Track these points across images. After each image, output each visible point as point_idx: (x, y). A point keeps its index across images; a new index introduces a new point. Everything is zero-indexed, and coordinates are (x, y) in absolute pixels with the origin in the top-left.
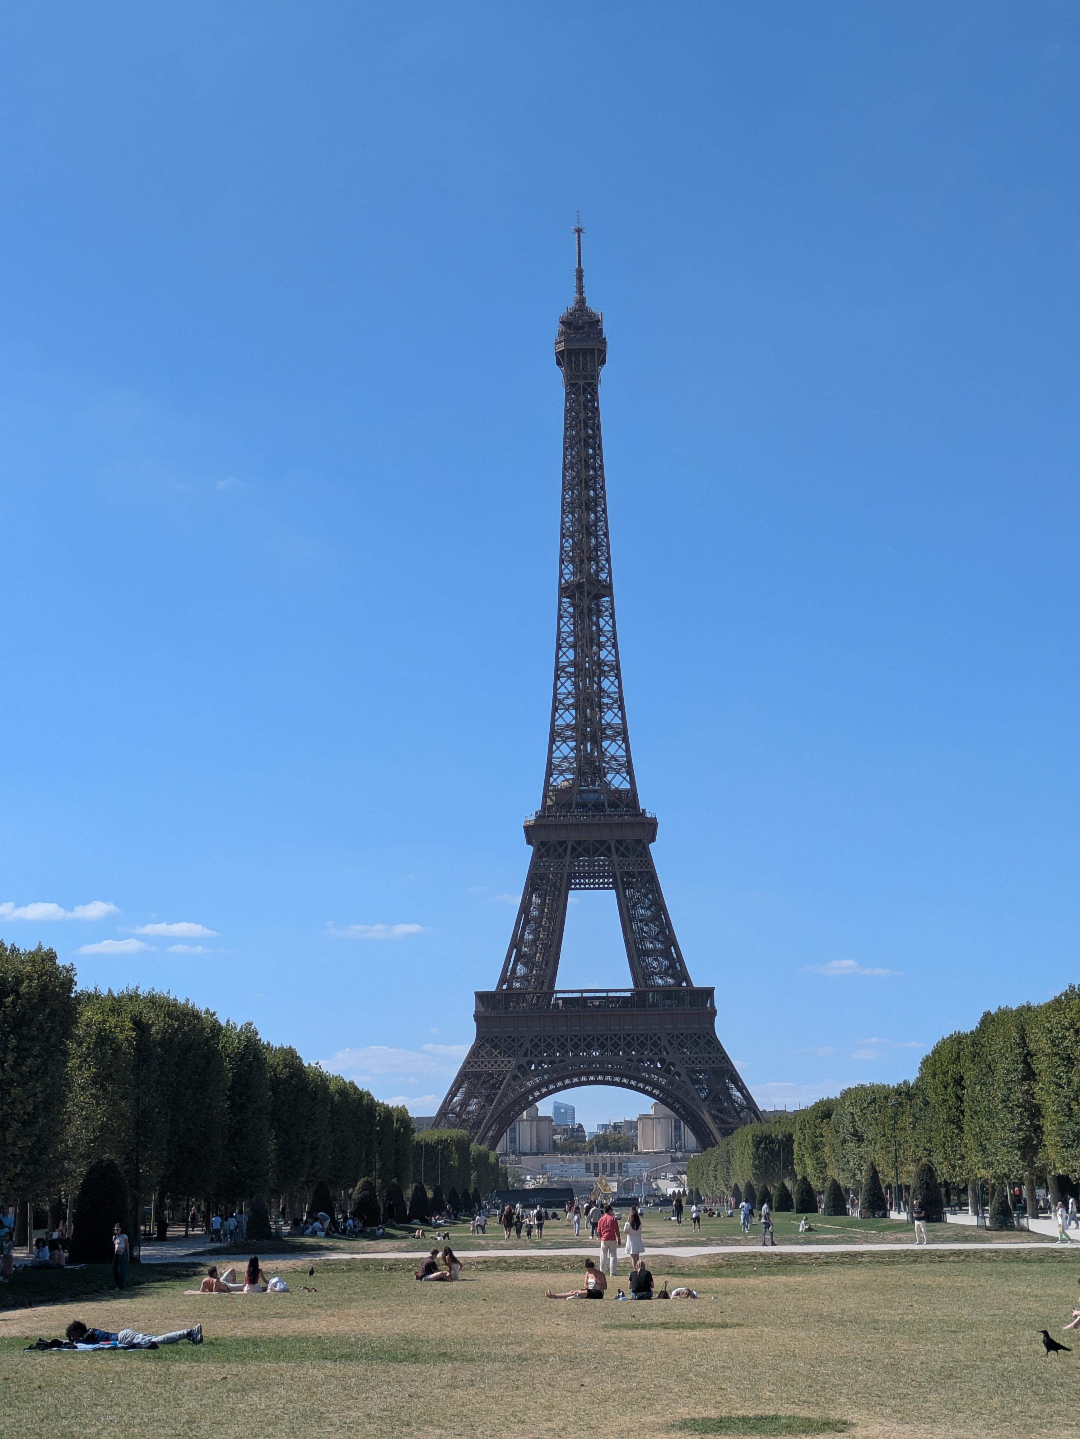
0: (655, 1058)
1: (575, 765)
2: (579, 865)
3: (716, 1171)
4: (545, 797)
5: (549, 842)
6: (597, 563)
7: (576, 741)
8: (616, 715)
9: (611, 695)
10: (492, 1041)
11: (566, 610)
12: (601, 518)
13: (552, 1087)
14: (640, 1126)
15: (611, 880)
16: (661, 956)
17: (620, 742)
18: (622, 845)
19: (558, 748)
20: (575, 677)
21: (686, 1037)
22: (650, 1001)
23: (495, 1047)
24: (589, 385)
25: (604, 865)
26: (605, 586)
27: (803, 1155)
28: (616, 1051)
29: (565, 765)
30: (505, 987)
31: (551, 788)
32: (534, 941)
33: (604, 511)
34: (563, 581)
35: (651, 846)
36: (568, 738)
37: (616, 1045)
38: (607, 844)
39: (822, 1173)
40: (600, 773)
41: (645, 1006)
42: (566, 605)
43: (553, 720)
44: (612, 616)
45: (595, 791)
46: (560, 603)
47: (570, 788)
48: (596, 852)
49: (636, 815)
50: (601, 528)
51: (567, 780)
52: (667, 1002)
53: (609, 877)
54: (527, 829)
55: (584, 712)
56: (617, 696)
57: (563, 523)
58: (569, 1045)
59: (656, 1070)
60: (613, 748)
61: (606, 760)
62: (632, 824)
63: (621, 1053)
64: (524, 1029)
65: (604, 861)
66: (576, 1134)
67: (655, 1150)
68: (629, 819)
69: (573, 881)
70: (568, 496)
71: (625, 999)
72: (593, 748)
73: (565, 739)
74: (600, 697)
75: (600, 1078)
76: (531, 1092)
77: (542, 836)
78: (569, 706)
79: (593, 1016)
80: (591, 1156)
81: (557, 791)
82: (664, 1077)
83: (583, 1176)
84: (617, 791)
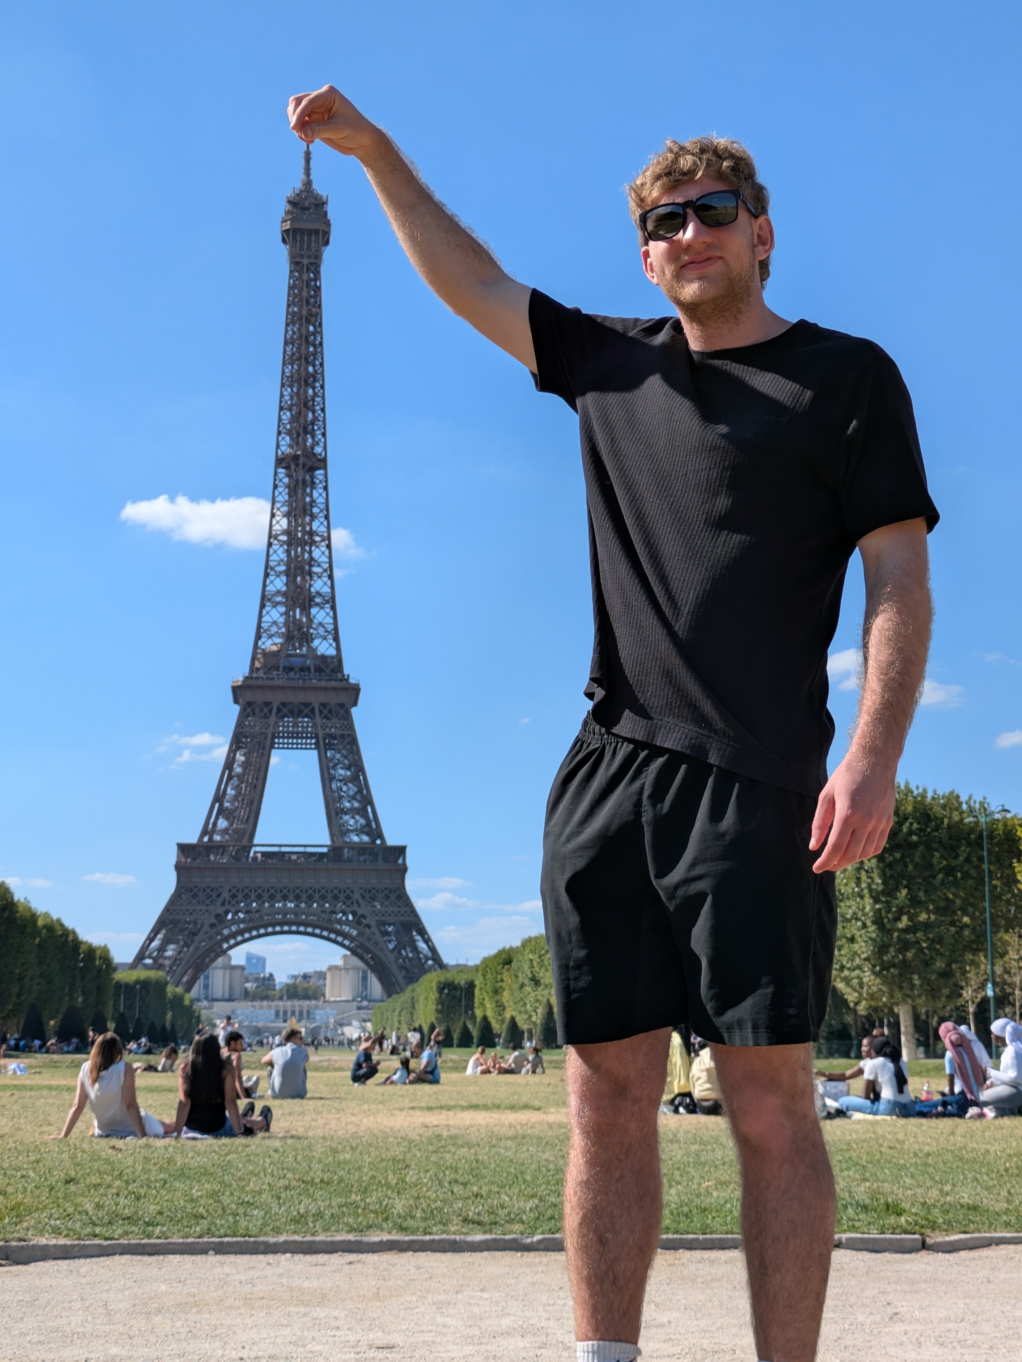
0: (348, 910)
1: (283, 630)
2: (283, 726)
3: (400, 1016)
4: (254, 659)
5: (254, 702)
6: (313, 437)
7: (286, 607)
8: (325, 584)
9: (321, 564)
10: (191, 890)
11: (281, 480)
12: (320, 394)
13: (247, 935)
14: (328, 976)
15: (313, 741)
16: (358, 814)
17: (328, 610)
18: (325, 708)
19: (268, 613)
20: (288, 546)
21: (378, 892)
22: (345, 856)
23: (194, 896)
24: (312, 264)
25: (308, 727)
26: (320, 460)
27: (484, 999)
28: (310, 903)
29: (274, 629)
30: (206, 839)
31: (259, 651)
32: (235, 798)
33: (322, 387)
34: (280, 453)
35: (354, 711)
36: (278, 603)
37: (310, 898)
38: (310, 707)
39: (500, 1015)
40: (307, 638)
41: (340, 861)
42: (281, 476)
43: (264, 586)
44: (326, 488)
45: (302, 656)
46: (276, 474)
47: (278, 651)
48: (300, 713)
49: (341, 680)
50: (318, 404)
51: (276, 644)
52: (362, 858)
53: (311, 738)
54: (235, 689)
55: (295, 579)
56: (326, 566)
57: (282, 396)
58: (266, 896)
59: (347, 923)
60: (320, 615)
61: (314, 626)
62: (335, 689)
63: (315, 905)
64: (223, 880)
65: (307, 722)
66: (266, 983)
67: (342, 999)
68: (333, 684)
69: (276, 740)
70: (288, 370)
71: (322, 855)
72: (300, 613)
73: (275, 605)
74: (311, 566)
75: (294, 928)
76: (226, 939)
77: (249, 696)
78: (281, 573)
79: (289, 869)
80: (280, 1003)
81: (265, 654)
82: (355, 928)
83: (272, 1021)
84: (323, 657)
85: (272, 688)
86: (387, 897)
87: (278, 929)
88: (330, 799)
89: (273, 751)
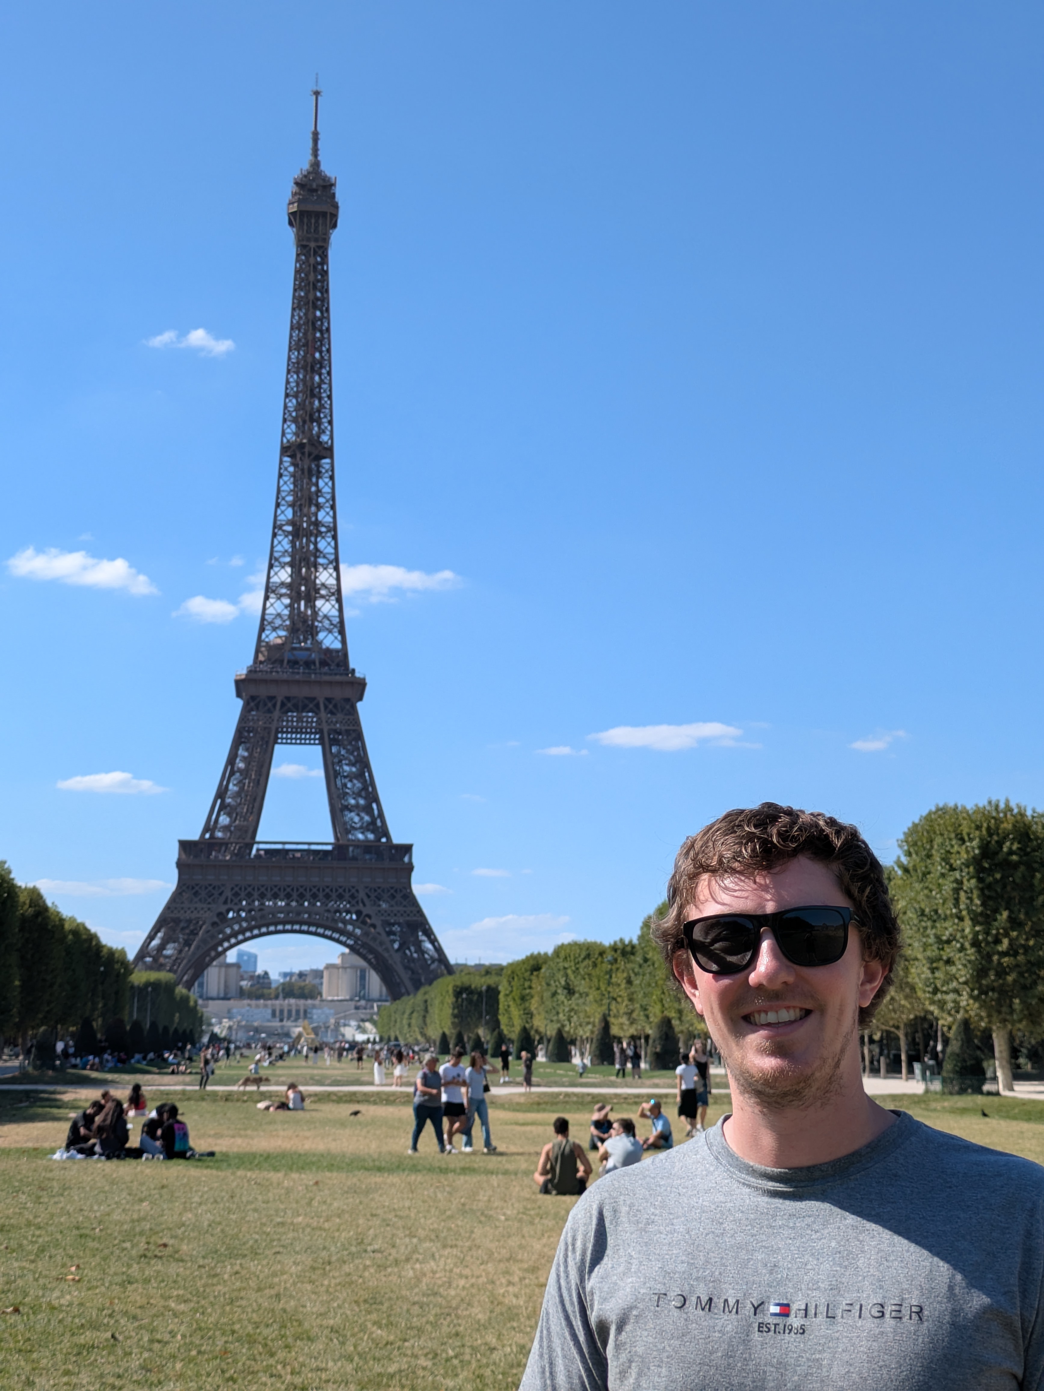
0: (353, 909)
1: (288, 623)
2: (288, 721)
3: (410, 1018)
4: (257, 651)
5: (258, 696)
6: (319, 425)
7: (291, 598)
8: (331, 575)
9: (328, 556)
10: (193, 888)
11: (286, 469)
12: (327, 381)
13: (248, 934)
14: (326, 975)
15: (317, 736)
16: (364, 811)
17: (333, 602)
18: (330, 703)
19: (272, 605)
20: (293, 536)
21: (383, 891)
22: (351, 854)
23: (196, 894)
24: (320, 247)
25: (312, 722)
26: (326, 449)
28: (313, 901)
29: (278, 622)
30: (207, 836)
31: (263, 644)
32: (238, 794)
33: (329, 373)
34: (285, 441)
35: (359, 705)
36: (283, 595)
37: (315, 896)
38: (315, 702)
40: (312, 631)
41: (345, 859)
42: (286, 464)
43: (269, 577)
44: (332, 478)
45: (307, 649)
46: (281, 462)
47: (283, 644)
48: (305, 708)
49: (347, 674)
50: (325, 391)
51: (280, 637)
52: (367, 857)
53: (316, 733)
54: (238, 683)
55: (300, 571)
56: (332, 557)
57: (288, 382)
58: (269, 894)
59: (351, 922)
60: (326, 607)
61: (319, 619)
62: (341, 683)
63: (318, 904)
64: (226, 877)
65: (312, 717)
66: (261, 981)
67: (340, 998)
68: (338, 678)
69: (280, 735)
70: (294, 356)
71: (326, 852)
72: (306, 606)
73: (280, 597)
74: (316, 557)
75: (296, 927)
76: (227, 939)
77: (253, 690)
78: (286, 564)
79: (293, 867)
80: (277, 1002)
81: (270, 647)
82: (359, 928)
83: (269, 1021)
84: (328, 650)
85: (276, 682)
86: (393, 897)
87: (280, 927)
88: (335, 796)
89: (277, 747)
